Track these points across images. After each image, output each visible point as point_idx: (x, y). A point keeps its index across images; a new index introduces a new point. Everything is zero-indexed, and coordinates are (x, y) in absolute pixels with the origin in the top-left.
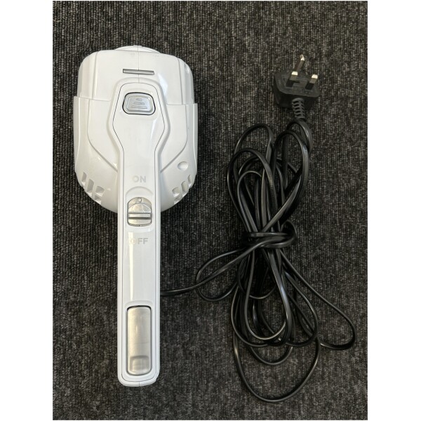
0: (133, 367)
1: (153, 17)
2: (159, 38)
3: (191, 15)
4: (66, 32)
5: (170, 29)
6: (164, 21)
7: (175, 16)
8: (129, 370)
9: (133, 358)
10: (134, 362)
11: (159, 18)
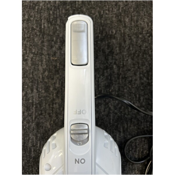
0: (83, 26)
1: (107, 51)
2: (111, 63)
3: (129, 48)
4: (60, 64)
5: (117, 57)
6: (113, 52)
7: (120, 50)
8: (86, 24)
9: (83, 31)
10: (82, 29)
11: (111, 52)
